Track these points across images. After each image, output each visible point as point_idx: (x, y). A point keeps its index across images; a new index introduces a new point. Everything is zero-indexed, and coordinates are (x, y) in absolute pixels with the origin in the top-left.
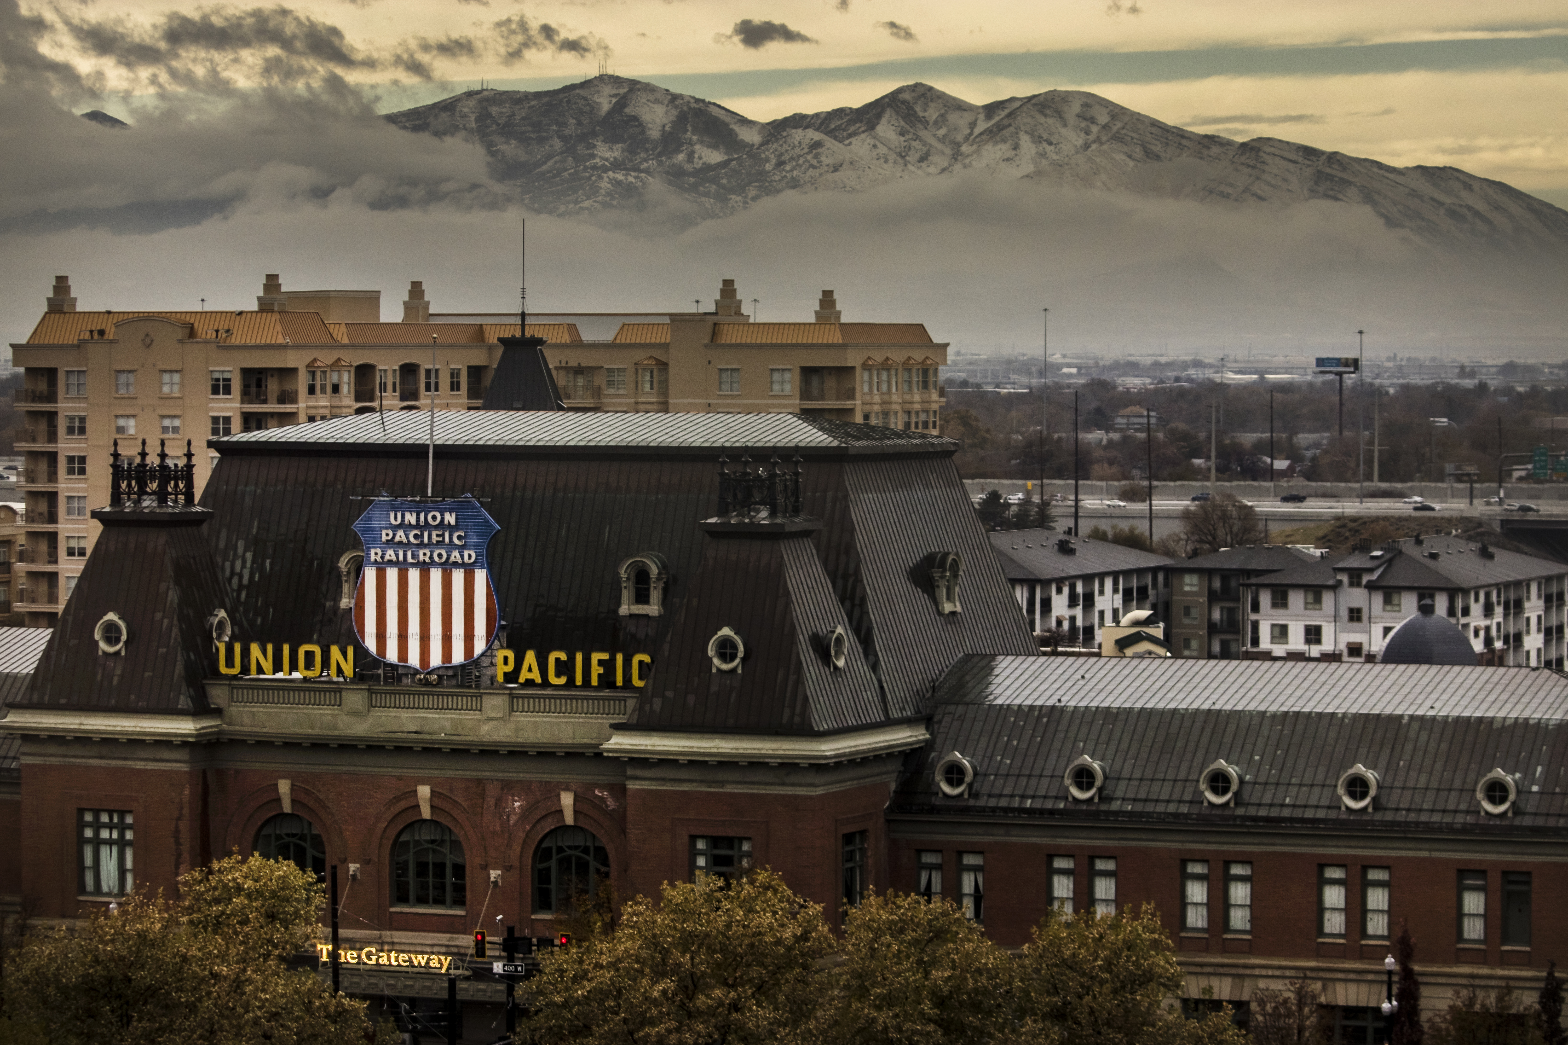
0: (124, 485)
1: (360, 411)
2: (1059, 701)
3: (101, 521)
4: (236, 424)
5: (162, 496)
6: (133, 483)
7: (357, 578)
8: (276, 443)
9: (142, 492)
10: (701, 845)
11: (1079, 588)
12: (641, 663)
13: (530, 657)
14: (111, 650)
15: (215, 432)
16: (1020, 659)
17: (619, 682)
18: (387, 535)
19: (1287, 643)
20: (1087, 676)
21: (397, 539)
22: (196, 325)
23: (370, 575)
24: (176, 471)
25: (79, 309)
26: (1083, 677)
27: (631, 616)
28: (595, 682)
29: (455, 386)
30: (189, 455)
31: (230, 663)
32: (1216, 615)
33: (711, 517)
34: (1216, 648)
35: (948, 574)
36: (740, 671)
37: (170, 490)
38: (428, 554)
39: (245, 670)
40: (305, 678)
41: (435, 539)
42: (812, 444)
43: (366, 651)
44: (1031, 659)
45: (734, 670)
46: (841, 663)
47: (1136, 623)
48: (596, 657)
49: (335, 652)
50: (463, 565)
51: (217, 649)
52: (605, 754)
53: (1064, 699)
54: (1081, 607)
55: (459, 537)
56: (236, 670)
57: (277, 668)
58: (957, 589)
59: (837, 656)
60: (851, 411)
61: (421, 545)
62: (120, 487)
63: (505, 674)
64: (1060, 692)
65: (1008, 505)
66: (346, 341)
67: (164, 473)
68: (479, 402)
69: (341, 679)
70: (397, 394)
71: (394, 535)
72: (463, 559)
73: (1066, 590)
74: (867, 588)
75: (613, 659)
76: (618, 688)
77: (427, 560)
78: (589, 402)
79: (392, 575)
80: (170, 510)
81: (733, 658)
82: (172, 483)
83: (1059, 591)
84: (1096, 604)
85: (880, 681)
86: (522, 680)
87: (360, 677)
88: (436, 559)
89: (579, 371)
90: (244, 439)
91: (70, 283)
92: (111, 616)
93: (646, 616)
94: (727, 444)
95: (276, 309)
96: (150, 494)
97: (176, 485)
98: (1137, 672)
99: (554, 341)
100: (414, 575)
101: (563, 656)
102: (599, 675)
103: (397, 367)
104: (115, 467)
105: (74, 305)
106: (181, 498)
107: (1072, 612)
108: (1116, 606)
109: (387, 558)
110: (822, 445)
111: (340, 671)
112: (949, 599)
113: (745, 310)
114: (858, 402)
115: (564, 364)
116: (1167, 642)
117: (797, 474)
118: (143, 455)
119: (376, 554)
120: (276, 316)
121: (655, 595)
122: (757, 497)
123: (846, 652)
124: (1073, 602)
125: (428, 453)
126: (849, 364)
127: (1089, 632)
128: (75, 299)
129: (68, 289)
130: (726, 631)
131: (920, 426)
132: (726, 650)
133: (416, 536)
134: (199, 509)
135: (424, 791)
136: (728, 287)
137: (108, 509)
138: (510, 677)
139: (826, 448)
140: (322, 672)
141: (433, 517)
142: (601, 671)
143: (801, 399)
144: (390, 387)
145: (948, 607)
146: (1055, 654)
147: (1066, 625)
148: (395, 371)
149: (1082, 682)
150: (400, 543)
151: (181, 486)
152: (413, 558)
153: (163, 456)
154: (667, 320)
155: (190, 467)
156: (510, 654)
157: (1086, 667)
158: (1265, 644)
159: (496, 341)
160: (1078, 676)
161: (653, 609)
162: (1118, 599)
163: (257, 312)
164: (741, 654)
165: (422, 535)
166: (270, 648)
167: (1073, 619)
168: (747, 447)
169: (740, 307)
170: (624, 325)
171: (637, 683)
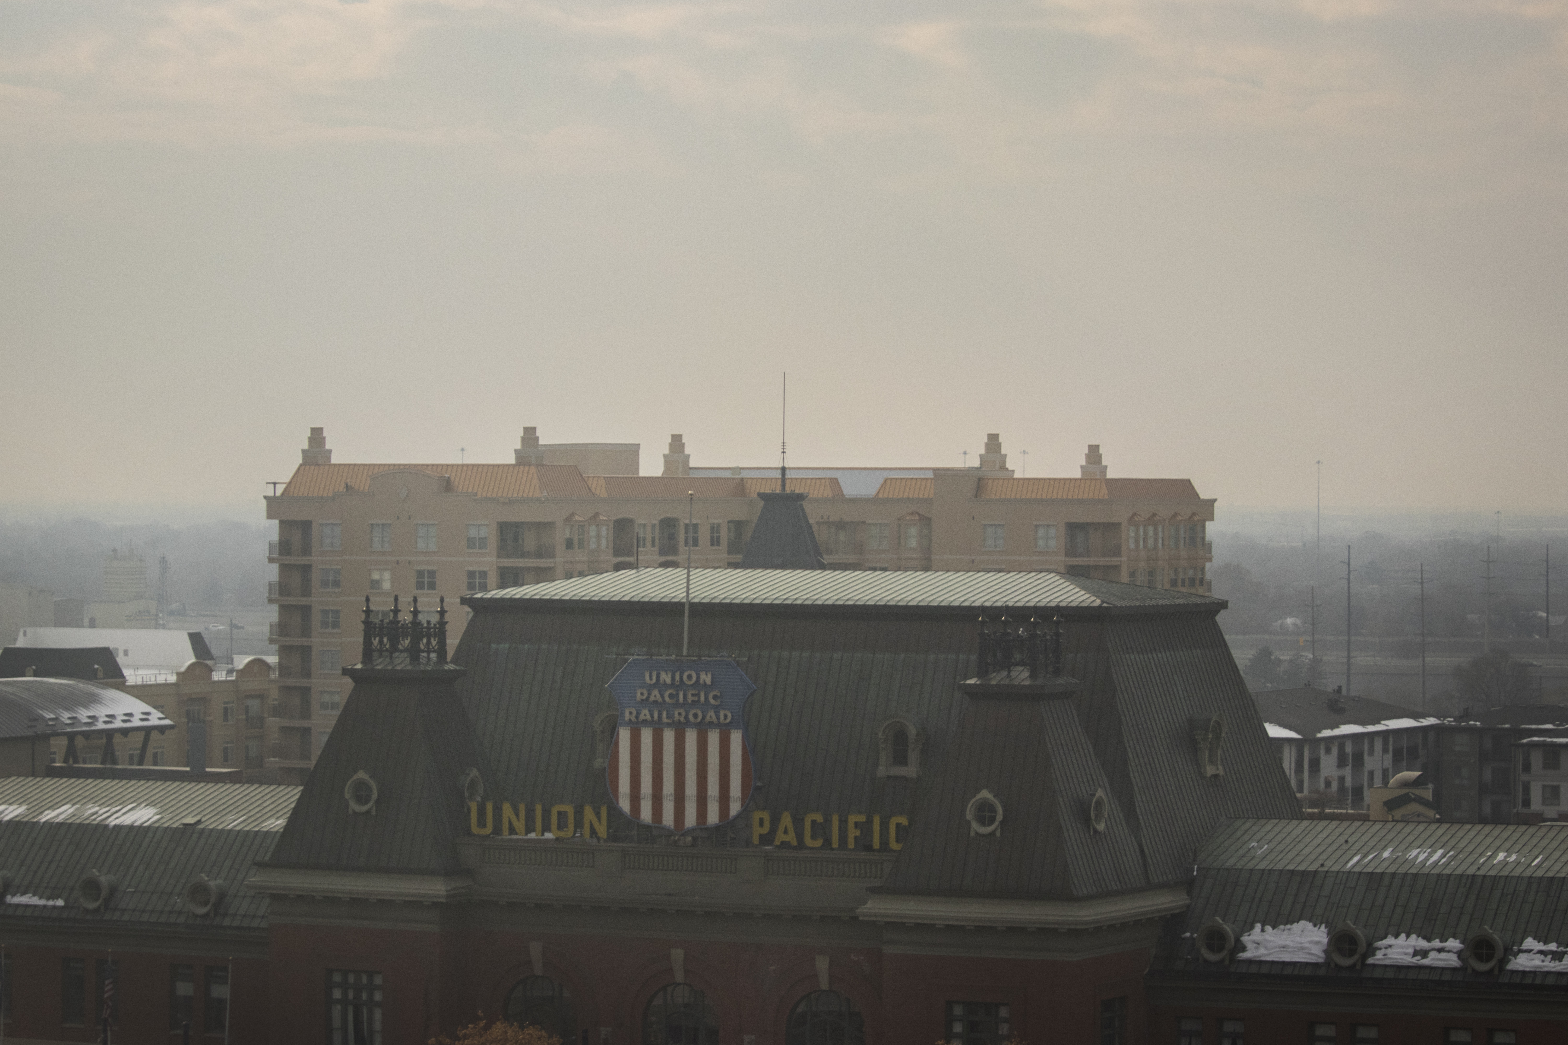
0: (376, 642)
1: (618, 567)
2: (1322, 865)
3: (353, 678)
4: (492, 578)
5: (414, 653)
6: (385, 640)
7: (612, 737)
8: (530, 600)
9: (394, 649)
10: (958, 1010)
11: (1349, 749)
12: (898, 825)
13: (786, 820)
14: (362, 809)
15: (471, 586)
16: (1284, 822)
17: (876, 845)
18: (642, 694)
19: (1559, 805)
20: (1351, 840)
21: (652, 698)
22: (452, 478)
23: (624, 736)
24: (429, 628)
25: (334, 461)
26: (1346, 841)
27: (889, 777)
28: (851, 844)
29: (715, 541)
30: (442, 613)
31: (482, 823)
32: (1488, 776)
33: (970, 678)
34: (1487, 809)
35: (1210, 736)
36: (998, 834)
37: (422, 647)
38: (684, 714)
39: (497, 830)
40: (557, 839)
41: (690, 698)
42: (1073, 604)
43: (620, 812)
44: (1295, 822)
45: (993, 834)
46: (1101, 827)
47: (1406, 784)
48: (853, 819)
49: (589, 814)
50: (718, 725)
51: (469, 809)
52: (861, 918)
53: (1328, 864)
54: (1350, 767)
55: (715, 697)
56: (488, 830)
57: (529, 829)
58: (1219, 751)
59: (1098, 818)
60: (1116, 568)
61: (677, 705)
62: (371, 643)
63: (761, 836)
64: (1324, 857)
65: (1278, 662)
66: (604, 494)
67: (416, 630)
68: (738, 558)
69: (595, 840)
70: (656, 549)
71: (649, 695)
72: (718, 718)
73: (1335, 750)
74: (1129, 750)
75: (869, 822)
76: (875, 850)
77: (682, 719)
78: (852, 559)
79: (647, 736)
80: (422, 668)
81: (992, 820)
82: (425, 640)
83: (1328, 751)
84: (1366, 765)
85: (1140, 845)
86: (777, 842)
87: (613, 837)
88: (691, 719)
89: (841, 525)
90: (498, 596)
91: (325, 434)
92: (361, 775)
93: (904, 778)
94: (988, 604)
95: (533, 461)
96: (402, 651)
97: (429, 642)
98: (1401, 836)
99: (815, 496)
100: (669, 737)
101: (819, 818)
102: (856, 837)
103: (656, 522)
104: (367, 623)
105: (329, 458)
106: (433, 656)
107: (1341, 773)
108: (1385, 766)
109: (642, 717)
110: (1084, 604)
111: (593, 832)
112: (1212, 761)
113: (1009, 465)
114: (1124, 559)
115: (825, 519)
116: (1436, 804)
117: (1057, 634)
118: (396, 611)
119: (631, 713)
120: (533, 470)
121: (913, 756)
122: (1017, 656)
123: (1106, 816)
124: (1342, 762)
125: (683, 611)
126: (1114, 520)
127: (1358, 792)
128: (330, 451)
129: (322, 441)
130: (985, 794)
131: (1187, 583)
132: (985, 813)
133: (671, 696)
134: (452, 667)
135: (678, 954)
136: (993, 442)
137: (359, 666)
138: (766, 839)
139: (1088, 608)
140: (575, 832)
141: (689, 676)
142: (858, 833)
143: (1067, 555)
144: (649, 542)
145: (1210, 771)
146: (1322, 817)
147: (1335, 786)
148: (654, 525)
149: (1345, 847)
150: (655, 702)
151: (434, 642)
152: (667, 718)
153: (416, 613)
154: (930, 475)
155: (442, 624)
156: (766, 816)
157: (1350, 831)
158: (1536, 805)
159: (756, 496)
160: (1342, 839)
161: (911, 771)
162: (1389, 758)
163: (514, 465)
164: (999, 817)
165: (677, 695)
166: (522, 808)
167: (1342, 780)
168: (1007, 607)
169: (1005, 462)
170: (887, 479)
171: (894, 845)
